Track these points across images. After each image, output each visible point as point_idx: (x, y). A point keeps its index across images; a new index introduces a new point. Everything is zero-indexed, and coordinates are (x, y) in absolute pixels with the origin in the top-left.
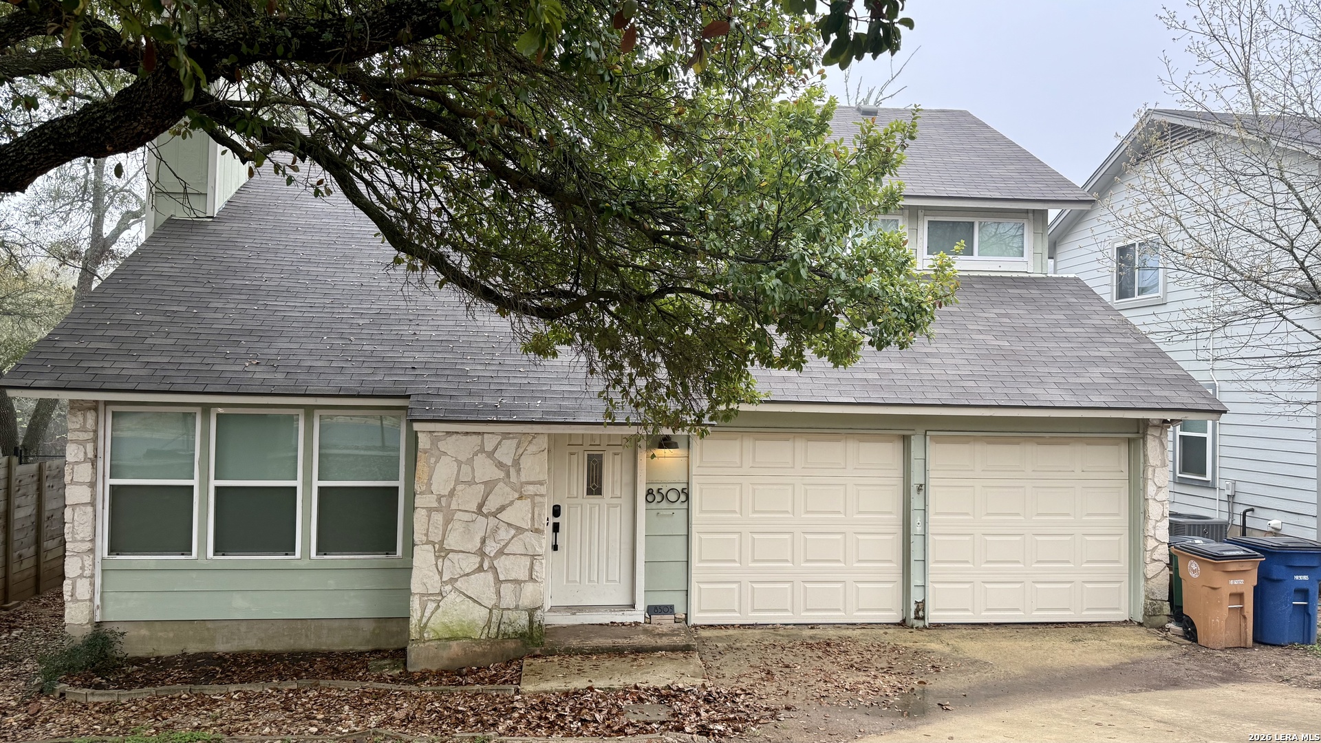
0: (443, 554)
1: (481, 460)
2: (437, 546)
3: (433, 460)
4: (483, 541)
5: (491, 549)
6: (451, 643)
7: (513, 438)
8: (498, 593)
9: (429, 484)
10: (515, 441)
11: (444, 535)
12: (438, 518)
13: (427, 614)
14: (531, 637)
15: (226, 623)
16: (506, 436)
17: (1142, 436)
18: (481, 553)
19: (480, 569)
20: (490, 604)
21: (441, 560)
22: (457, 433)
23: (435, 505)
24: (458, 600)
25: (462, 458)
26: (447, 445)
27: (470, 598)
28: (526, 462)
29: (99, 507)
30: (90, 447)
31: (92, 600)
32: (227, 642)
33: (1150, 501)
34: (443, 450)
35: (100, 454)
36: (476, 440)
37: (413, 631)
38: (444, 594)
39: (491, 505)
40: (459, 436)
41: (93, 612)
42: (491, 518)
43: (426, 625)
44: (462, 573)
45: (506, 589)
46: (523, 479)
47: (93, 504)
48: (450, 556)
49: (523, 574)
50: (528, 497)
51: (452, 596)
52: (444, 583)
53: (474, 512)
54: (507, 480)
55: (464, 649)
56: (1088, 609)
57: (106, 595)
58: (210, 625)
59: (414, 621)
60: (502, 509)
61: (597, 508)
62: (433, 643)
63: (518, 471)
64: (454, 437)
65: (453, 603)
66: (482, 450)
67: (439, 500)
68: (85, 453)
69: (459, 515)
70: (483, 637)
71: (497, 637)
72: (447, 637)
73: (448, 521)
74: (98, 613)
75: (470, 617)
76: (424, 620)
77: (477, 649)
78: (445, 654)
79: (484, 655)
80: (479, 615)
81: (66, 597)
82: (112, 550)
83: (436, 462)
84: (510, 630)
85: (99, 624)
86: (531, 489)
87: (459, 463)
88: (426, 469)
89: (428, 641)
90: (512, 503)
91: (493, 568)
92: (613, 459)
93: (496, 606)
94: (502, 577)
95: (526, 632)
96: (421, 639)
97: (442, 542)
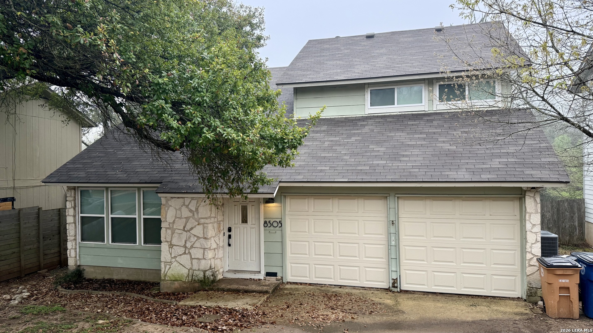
0: (171, 246)
1: (184, 208)
2: (169, 243)
3: (167, 208)
4: (186, 242)
5: (189, 245)
6: (175, 282)
7: (195, 199)
8: (192, 263)
9: (166, 218)
10: (196, 201)
11: (171, 238)
12: (169, 232)
13: (166, 270)
14: (205, 282)
15: (117, 268)
16: (193, 198)
17: (523, 196)
18: (185, 247)
19: (185, 253)
20: (189, 267)
21: (171, 249)
22: (175, 197)
23: (168, 226)
24: (177, 265)
25: (177, 208)
26: (172, 203)
27: (181, 264)
28: (201, 210)
29: (77, 224)
30: (73, 202)
31: (76, 257)
32: (117, 276)
33: (528, 232)
34: (170, 204)
35: (77, 205)
36: (182, 200)
37: (162, 276)
38: (172, 263)
39: (188, 227)
40: (176, 199)
41: (76, 261)
42: (188, 232)
43: (166, 274)
44: (178, 254)
45: (195, 262)
46: (200, 217)
47: (75, 223)
48: (174, 247)
49: (201, 257)
50: (201, 224)
51: (175, 264)
52: (172, 258)
53: (182, 230)
54: (193, 217)
55: (180, 285)
56: (495, 290)
57: (81, 256)
58: (112, 269)
59: (162, 272)
60: (192, 229)
61: (246, 229)
62: (169, 282)
63: (198, 213)
64: (174, 199)
65: (175, 266)
66: (184, 205)
67: (169, 225)
68: (72, 205)
69: (177, 231)
70: (187, 281)
71: (192, 281)
72: (174, 279)
73: (173, 233)
74: (78, 262)
75: (182, 273)
76: (166, 272)
77: (185, 285)
78: (173, 286)
79: (187, 288)
80: (185, 272)
81: (68, 256)
82: (83, 240)
83: (168, 209)
84: (197, 279)
85: (79, 266)
86: (202, 221)
87: (176, 210)
88: (164, 212)
89: (168, 280)
90: (195, 226)
91: (189, 253)
92: (252, 207)
93: (191, 269)
94: (193, 257)
95: (202, 280)
96: (164, 280)
97: (171, 241)
